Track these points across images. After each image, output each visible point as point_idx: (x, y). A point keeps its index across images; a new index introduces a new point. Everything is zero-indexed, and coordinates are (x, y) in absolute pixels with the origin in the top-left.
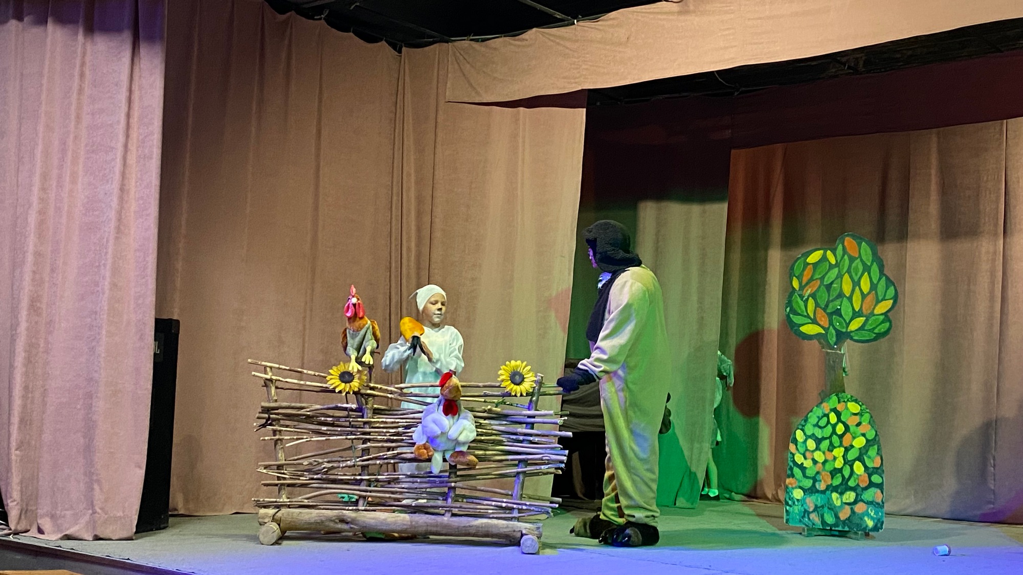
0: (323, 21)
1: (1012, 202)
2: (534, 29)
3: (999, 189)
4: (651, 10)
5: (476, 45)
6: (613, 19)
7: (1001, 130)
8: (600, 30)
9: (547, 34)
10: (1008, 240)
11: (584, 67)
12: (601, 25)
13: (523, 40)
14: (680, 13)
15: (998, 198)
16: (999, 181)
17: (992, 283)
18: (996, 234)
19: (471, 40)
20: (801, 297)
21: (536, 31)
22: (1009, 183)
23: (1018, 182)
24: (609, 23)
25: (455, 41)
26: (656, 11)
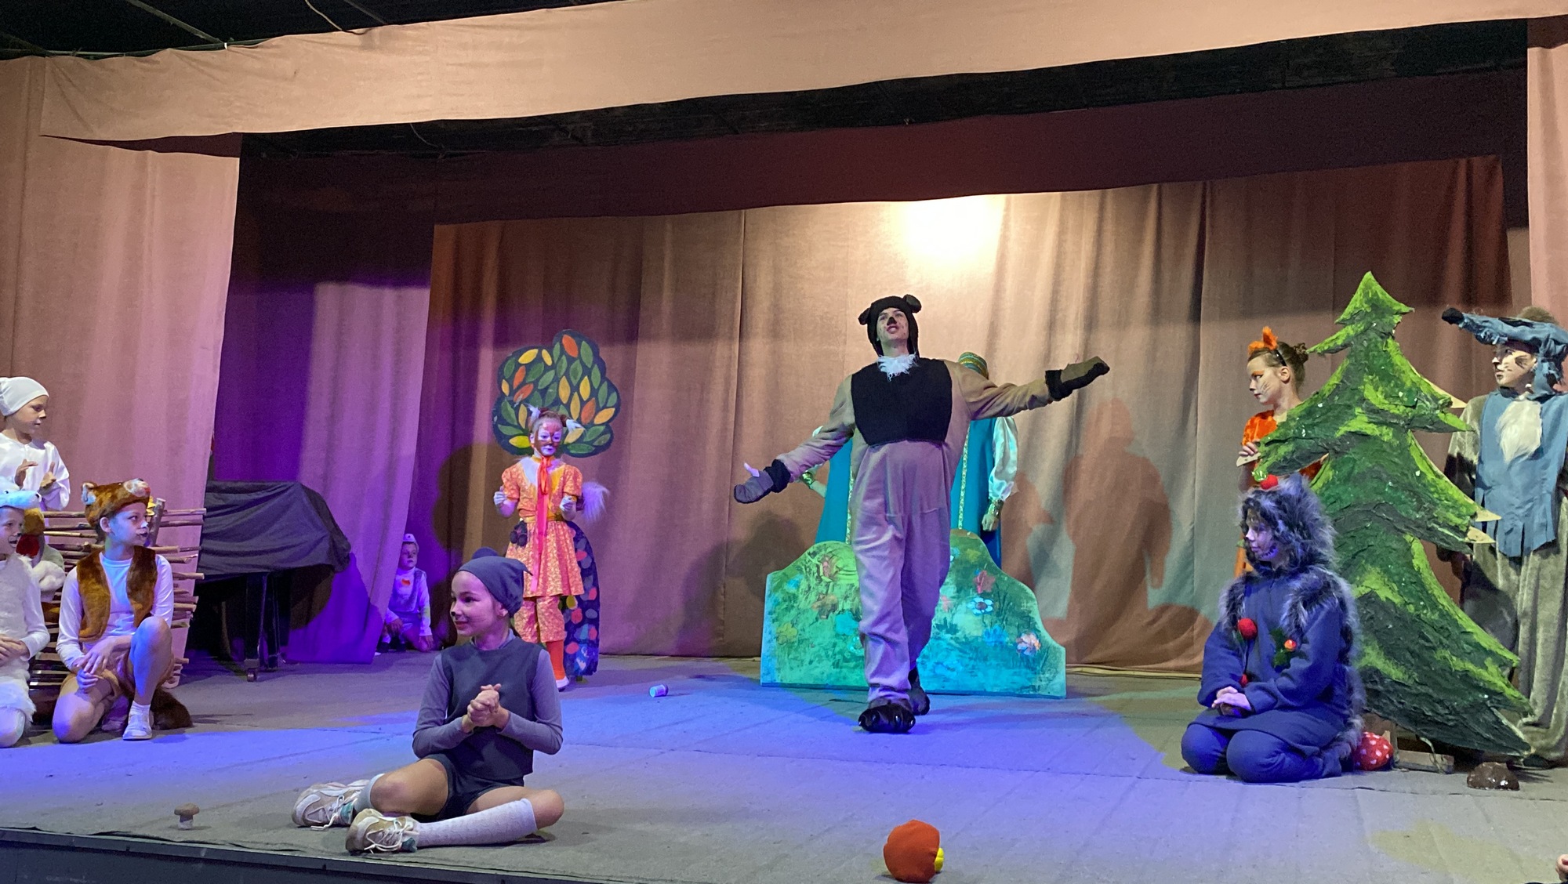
1: (749, 302)
2: (169, 50)
3: (737, 288)
4: (326, 41)
5: (85, 63)
6: (277, 46)
7: (740, 222)
8: (258, 59)
9: (186, 56)
10: (744, 344)
11: (238, 104)
12: (258, 52)
13: (157, 62)
14: (363, 48)
15: (735, 296)
16: (736, 280)
17: (727, 391)
18: (731, 338)
19: (80, 56)
20: (512, 403)
21: (171, 52)
22: (746, 281)
23: (756, 280)
24: (270, 51)
25: (53, 55)
26: (331, 41)
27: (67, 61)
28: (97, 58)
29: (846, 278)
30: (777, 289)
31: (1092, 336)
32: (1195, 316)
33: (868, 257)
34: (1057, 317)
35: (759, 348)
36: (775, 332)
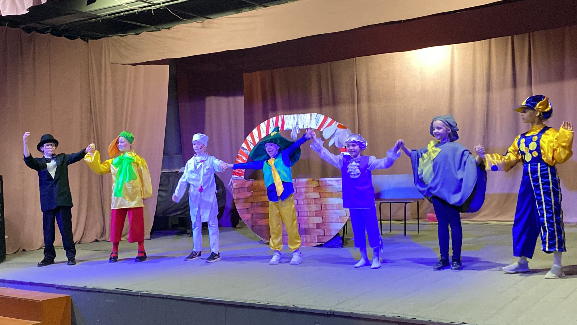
0: (49, 34)
1: (359, 88)
2: (144, 32)
3: (354, 84)
4: (191, 26)
5: (120, 37)
6: (176, 29)
8: (171, 33)
9: (149, 34)
10: (359, 105)
11: (166, 49)
12: (172, 31)
13: (140, 36)
14: (202, 27)
15: (354, 87)
17: (354, 123)
18: (353, 103)
19: (119, 36)
21: (146, 33)
22: (358, 81)
23: (361, 81)
24: (175, 30)
25: (111, 36)
26: (192, 26)
27: (115, 38)
28: (123, 36)
29: (394, 77)
30: (368, 83)
31: (490, 93)
32: (530, 83)
33: (401, 68)
34: (476, 87)
35: (364, 105)
36: (369, 100)
